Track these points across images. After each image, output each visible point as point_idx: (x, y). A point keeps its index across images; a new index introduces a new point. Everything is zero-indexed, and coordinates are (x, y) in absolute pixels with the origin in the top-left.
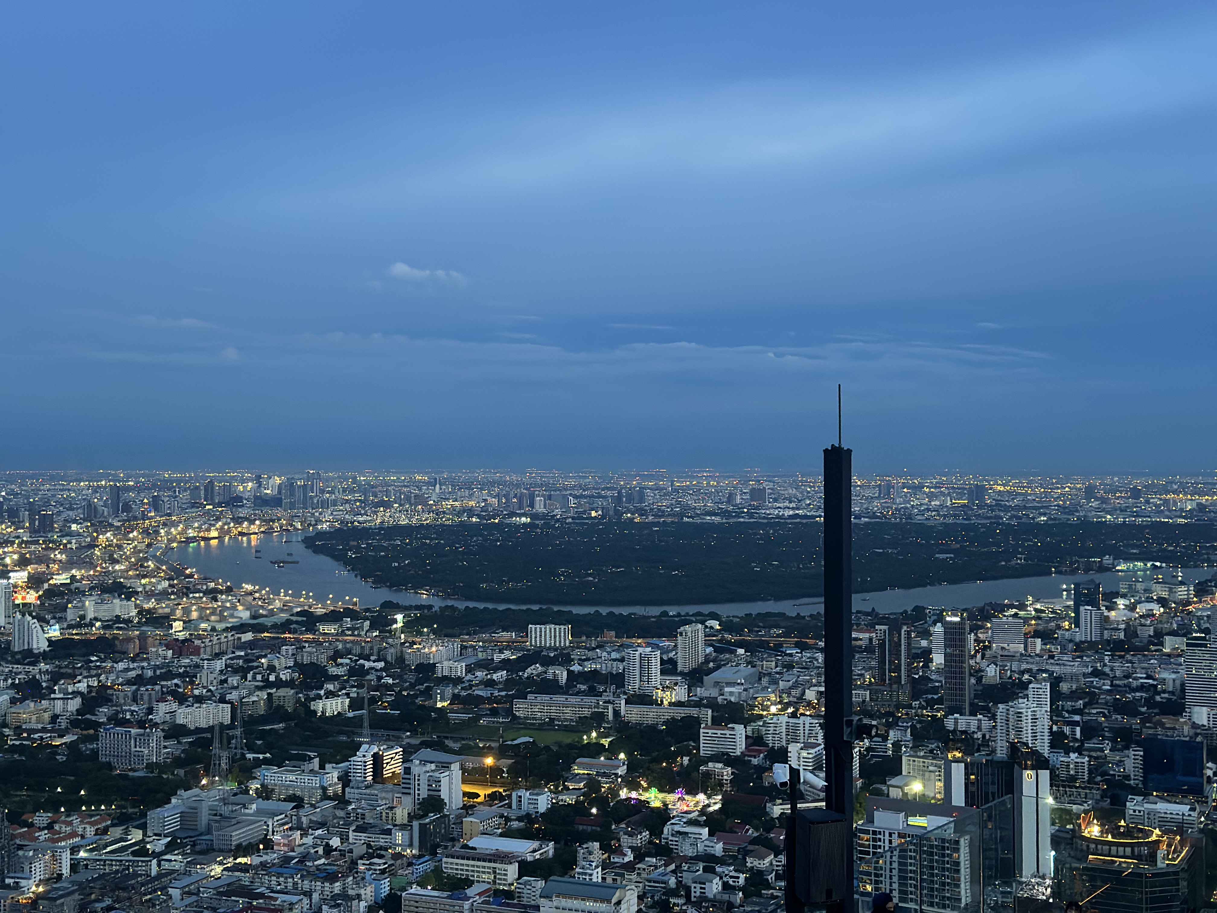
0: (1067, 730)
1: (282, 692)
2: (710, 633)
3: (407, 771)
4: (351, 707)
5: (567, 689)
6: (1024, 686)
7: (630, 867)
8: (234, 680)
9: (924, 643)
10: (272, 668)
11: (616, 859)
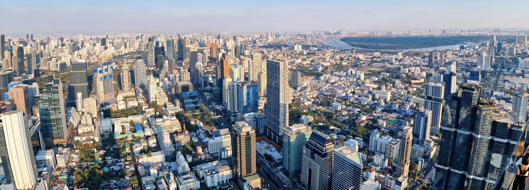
0: (458, 69)
1: (338, 61)
2: (402, 54)
3: (356, 74)
4: (348, 64)
5: (380, 62)
6: (452, 62)
7: (389, 89)
8: (331, 59)
9: (436, 56)
10: (336, 58)
11: (387, 88)
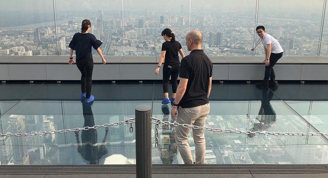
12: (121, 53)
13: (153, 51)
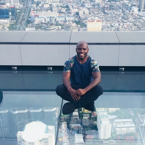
12: (42, 19)
13: (77, 17)
